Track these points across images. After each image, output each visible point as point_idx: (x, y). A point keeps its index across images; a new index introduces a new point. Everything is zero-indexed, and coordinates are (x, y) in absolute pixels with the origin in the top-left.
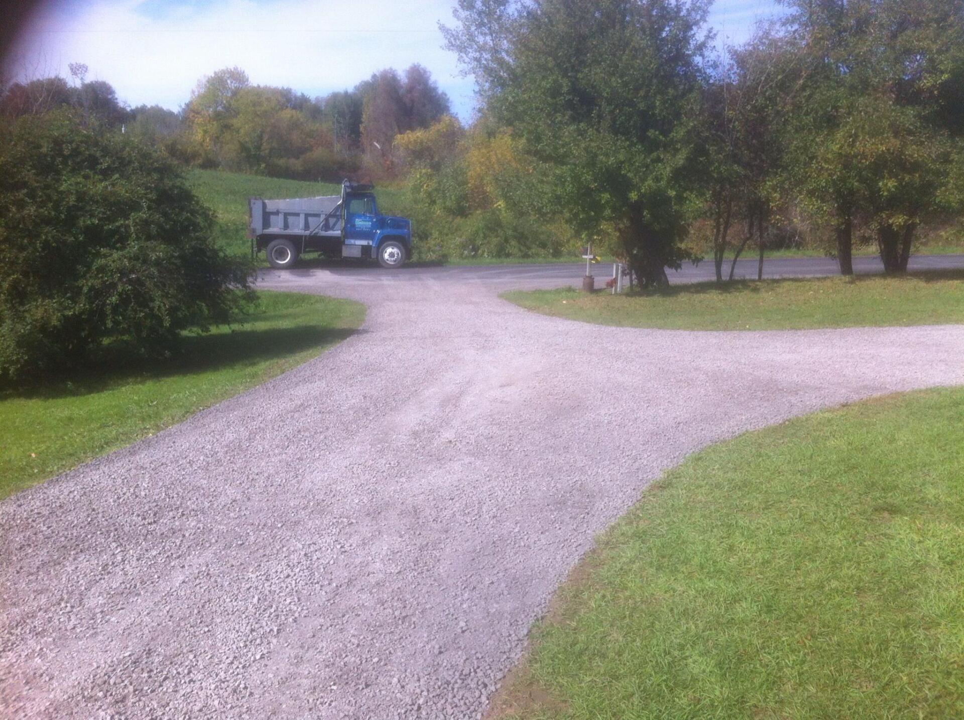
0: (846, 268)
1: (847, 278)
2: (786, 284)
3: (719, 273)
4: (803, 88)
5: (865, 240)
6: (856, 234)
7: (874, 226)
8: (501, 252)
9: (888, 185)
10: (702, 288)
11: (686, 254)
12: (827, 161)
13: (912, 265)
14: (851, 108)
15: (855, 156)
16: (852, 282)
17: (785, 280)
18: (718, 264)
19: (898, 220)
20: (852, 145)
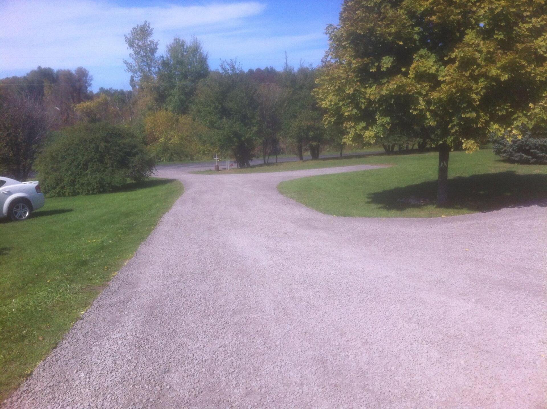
0: (301, 158)
1: (302, 161)
2: (285, 164)
3: (265, 161)
4: (286, 106)
5: (306, 150)
6: (304, 148)
7: (308, 145)
8: (171, 159)
9: (311, 134)
10: (261, 165)
11: (254, 156)
12: (294, 128)
13: (320, 157)
14: (300, 113)
15: (302, 126)
16: (303, 162)
17: (284, 162)
18: (264, 158)
19: (314, 144)
20: (301, 123)
